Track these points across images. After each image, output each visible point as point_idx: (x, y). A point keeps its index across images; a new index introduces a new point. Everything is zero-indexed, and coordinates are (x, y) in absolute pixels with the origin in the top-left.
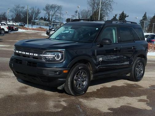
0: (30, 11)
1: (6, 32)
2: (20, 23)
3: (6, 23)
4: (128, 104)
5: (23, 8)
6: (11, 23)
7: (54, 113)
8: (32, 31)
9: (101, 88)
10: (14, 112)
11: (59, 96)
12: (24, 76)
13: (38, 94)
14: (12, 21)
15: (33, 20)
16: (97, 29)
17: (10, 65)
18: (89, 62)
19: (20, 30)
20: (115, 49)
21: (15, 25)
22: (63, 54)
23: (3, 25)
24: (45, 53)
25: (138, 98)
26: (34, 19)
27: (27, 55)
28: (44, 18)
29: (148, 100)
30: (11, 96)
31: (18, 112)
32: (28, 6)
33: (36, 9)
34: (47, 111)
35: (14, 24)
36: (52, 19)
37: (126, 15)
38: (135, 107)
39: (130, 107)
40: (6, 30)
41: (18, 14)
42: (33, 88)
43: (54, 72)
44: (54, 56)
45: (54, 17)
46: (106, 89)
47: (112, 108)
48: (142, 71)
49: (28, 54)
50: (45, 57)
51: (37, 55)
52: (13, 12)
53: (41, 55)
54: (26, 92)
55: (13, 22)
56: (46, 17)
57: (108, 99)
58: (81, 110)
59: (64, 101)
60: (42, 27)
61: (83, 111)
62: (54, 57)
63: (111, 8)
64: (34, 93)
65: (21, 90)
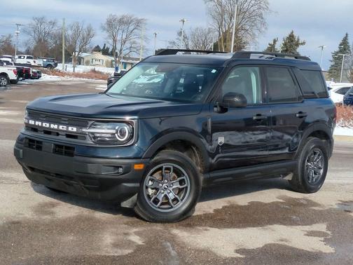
0: (70, 33)
1: (13, 82)
2: (45, 60)
3: (12, 61)
4: (282, 240)
5: (53, 24)
6: (24, 61)
7: (114, 259)
8: (75, 79)
9: (224, 208)
10: (23, 256)
11: (127, 223)
12: (48, 179)
13: (79, 219)
14: (26, 56)
15: (77, 53)
16: (214, 71)
17: (16, 153)
18: (194, 145)
19: (45, 78)
20: (255, 118)
21: (33, 64)
22: (133, 128)
23: (5, 64)
24: (92, 124)
25: (308, 228)
26: (80, 51)
27: (53, 129)
28: (102, 48)
29: (329, 232)
30: (18, 223)
31: (33, 256)
32: (64, 19)
33: (85, 27)
34: (98, 254)
35: (32, 62)
36: (121, 50)
37: (298, 40)
38: (297, 246)
39: (286, 247)
40: (12, 76)
41: (40, 40)
42: (69, 205)
43: (112, 168)
44: (114, 131)
45: (128, 45)
46: (236, 208)
47: (245, 249)
48: (320, 168)
49: (56, 127)
50: (93, 133)
51: (75, 129)
52: (29, 33)
53: (84, 130)
54: (52, 213)
55: (28, 58)
56: (107, 46)
57: (239, 230)
58: (173, 253)
59: (137, 233)
60: (97, 69)
61: (179, 254)
62: (114, 134)
63: (263, 24)
64: (70, 218)
65: (42, 209)
